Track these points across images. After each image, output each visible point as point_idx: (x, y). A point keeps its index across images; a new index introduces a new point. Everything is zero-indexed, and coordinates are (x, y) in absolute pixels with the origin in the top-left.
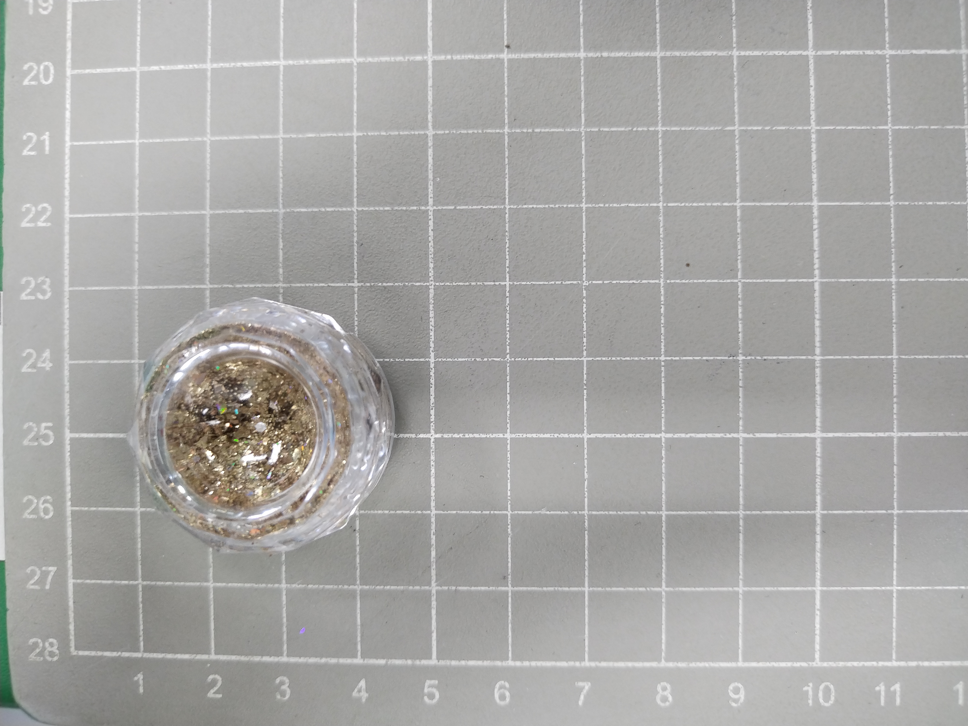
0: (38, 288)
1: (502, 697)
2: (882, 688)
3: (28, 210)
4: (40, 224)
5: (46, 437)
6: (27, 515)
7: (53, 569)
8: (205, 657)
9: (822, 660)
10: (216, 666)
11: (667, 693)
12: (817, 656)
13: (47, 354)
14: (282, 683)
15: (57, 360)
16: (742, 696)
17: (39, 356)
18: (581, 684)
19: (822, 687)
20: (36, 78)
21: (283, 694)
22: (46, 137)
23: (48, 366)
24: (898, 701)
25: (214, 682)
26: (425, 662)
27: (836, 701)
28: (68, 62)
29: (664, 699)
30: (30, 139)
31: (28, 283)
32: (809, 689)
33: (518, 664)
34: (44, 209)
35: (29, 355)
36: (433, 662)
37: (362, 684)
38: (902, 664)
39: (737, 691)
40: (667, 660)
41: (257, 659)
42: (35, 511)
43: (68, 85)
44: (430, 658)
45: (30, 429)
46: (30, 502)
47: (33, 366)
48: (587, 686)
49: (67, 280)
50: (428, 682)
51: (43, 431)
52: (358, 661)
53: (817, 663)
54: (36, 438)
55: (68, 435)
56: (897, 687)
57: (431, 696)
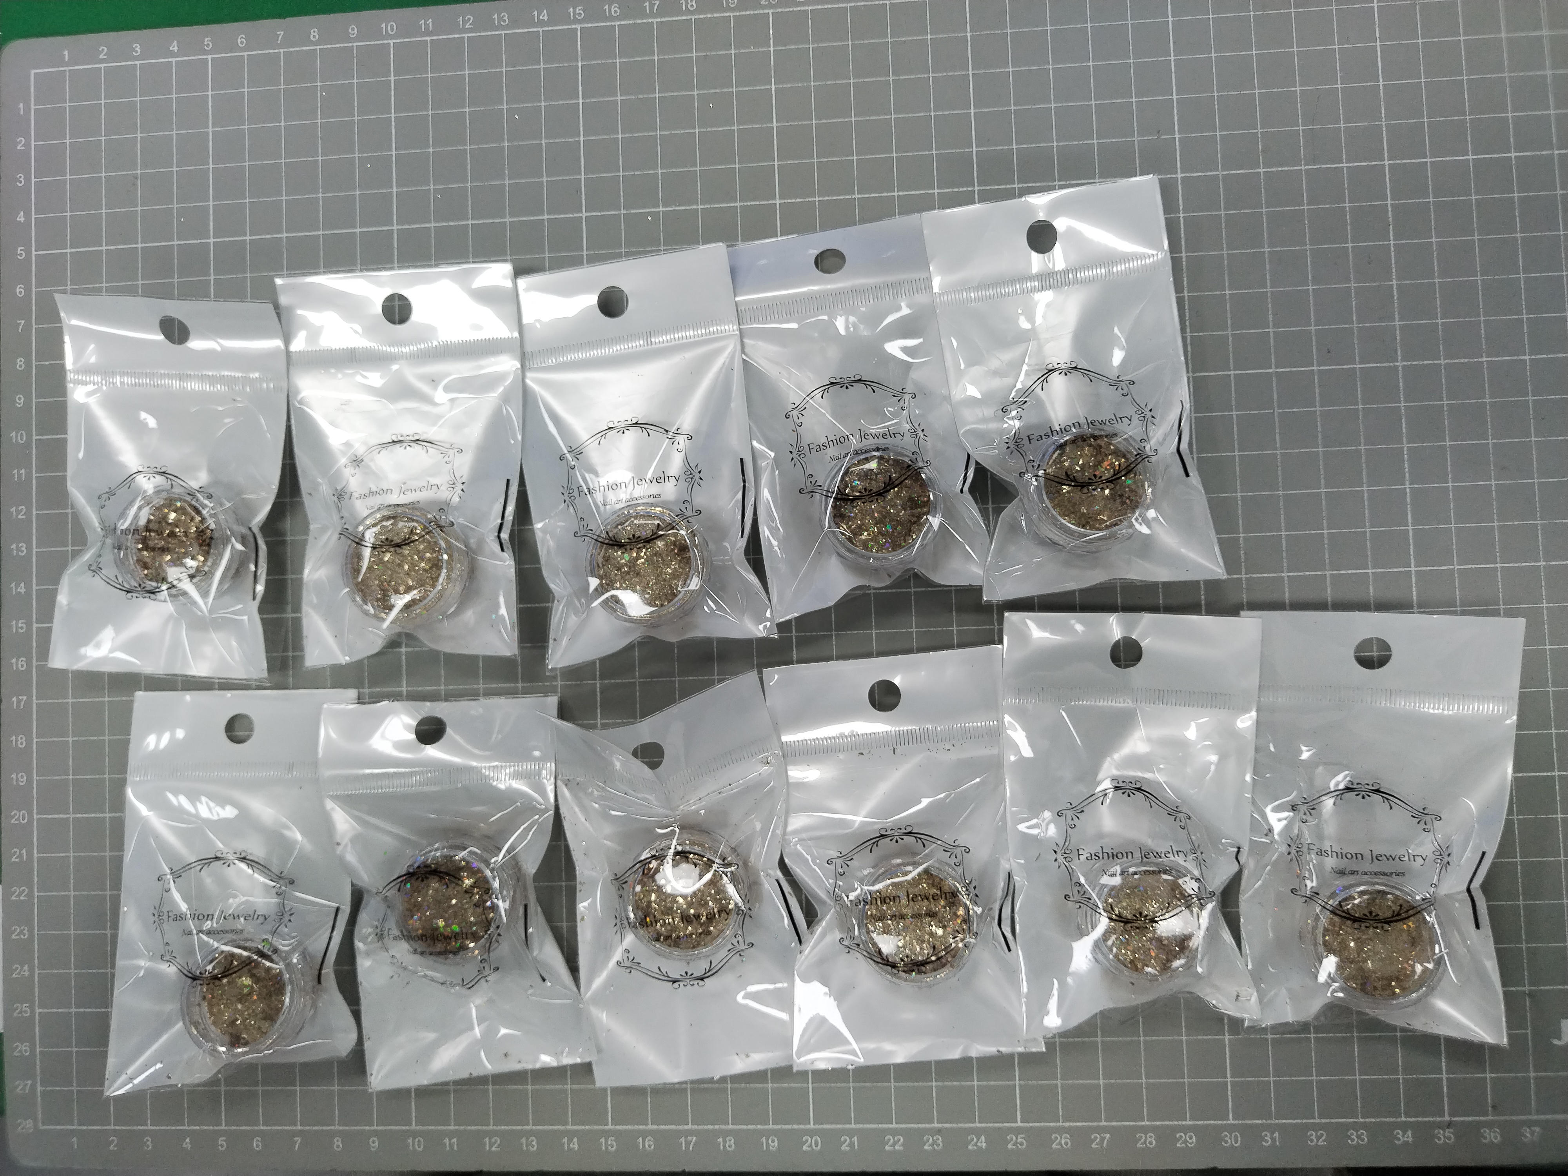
0: (21, 932)
1: (258, 1146)
2: (447, 1141)
3: (15, 891)
4: (22, 898)
5: (26, 1012)
6: (16, 1054)
7: (29, 1082)
8: (108, 1128)
9: (416, 1125)
10: (115, 1133)
11: (339, 1143)
12: (414, 1123)
13: (26, 967)
14: (148, 1140)
15: (31, 970)
16: (377, 1145)
17: (22, 968)
18: (296, 1139)
19: (417, 1140)
20: (18, 819)
21: (148, 1146)
22: (24, 851)
23: (26, 974)
24: (455, 1148)
25: (113, 1141)
26: (219, 1128)
27: (425, 1147)
28: (35, 811)
29: (338, 1146)
30: (15, 852)
31: (16, 929)
32: (410, 1141)
33: (265, 1128)
34: (24, 890)
35: (17, 968)
36: (223, 1127)
37: (188, 1140)
38: (457, 1128)
39: (374, 1142)
40: (339, 1125)
41: (135, 1128)
42: (20, 1051)
43: (35, 823)
44: (220, 1125)
45: (17, 1007)
46: (17, 1047)
47: (19, 973)
48: (299, 1140)
49: (36, 928)
50: (221, 1138)
51: (24, 1009)
52: (186, 1128)
53: (414, 1127)
54: (20, 1012)
55: (38, 1010)
56: (455, 1140)
57: (222, 1146)
